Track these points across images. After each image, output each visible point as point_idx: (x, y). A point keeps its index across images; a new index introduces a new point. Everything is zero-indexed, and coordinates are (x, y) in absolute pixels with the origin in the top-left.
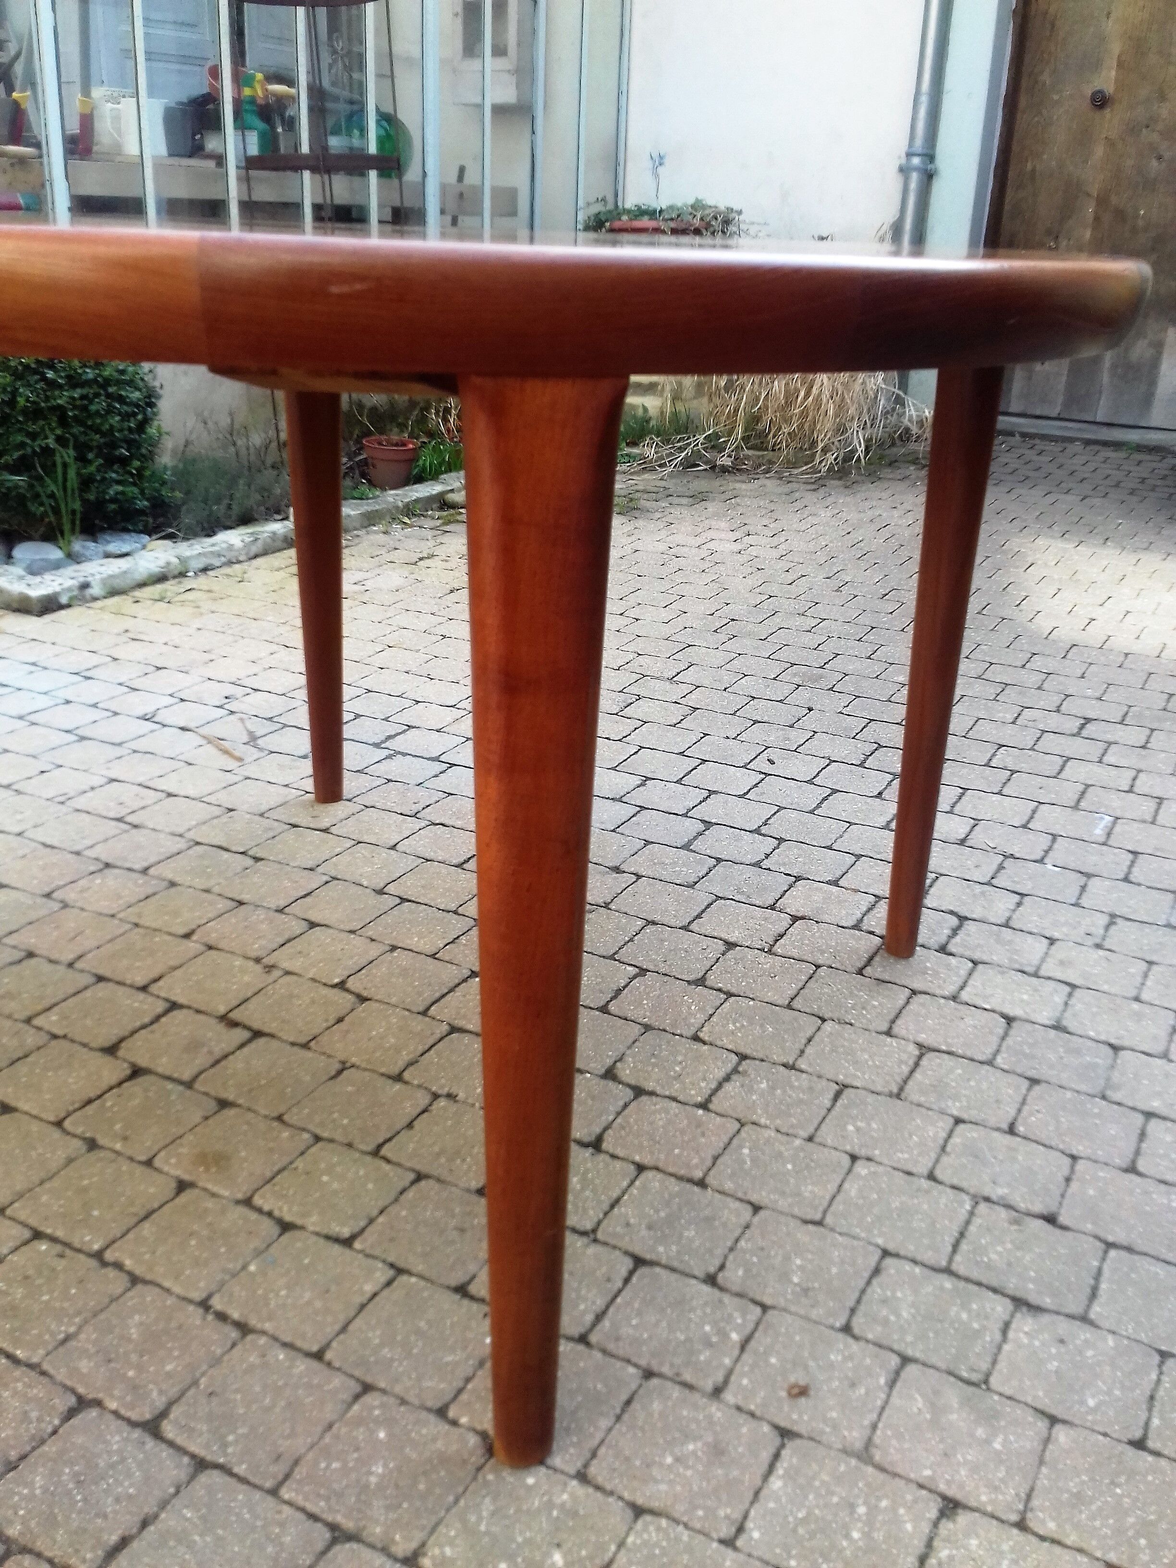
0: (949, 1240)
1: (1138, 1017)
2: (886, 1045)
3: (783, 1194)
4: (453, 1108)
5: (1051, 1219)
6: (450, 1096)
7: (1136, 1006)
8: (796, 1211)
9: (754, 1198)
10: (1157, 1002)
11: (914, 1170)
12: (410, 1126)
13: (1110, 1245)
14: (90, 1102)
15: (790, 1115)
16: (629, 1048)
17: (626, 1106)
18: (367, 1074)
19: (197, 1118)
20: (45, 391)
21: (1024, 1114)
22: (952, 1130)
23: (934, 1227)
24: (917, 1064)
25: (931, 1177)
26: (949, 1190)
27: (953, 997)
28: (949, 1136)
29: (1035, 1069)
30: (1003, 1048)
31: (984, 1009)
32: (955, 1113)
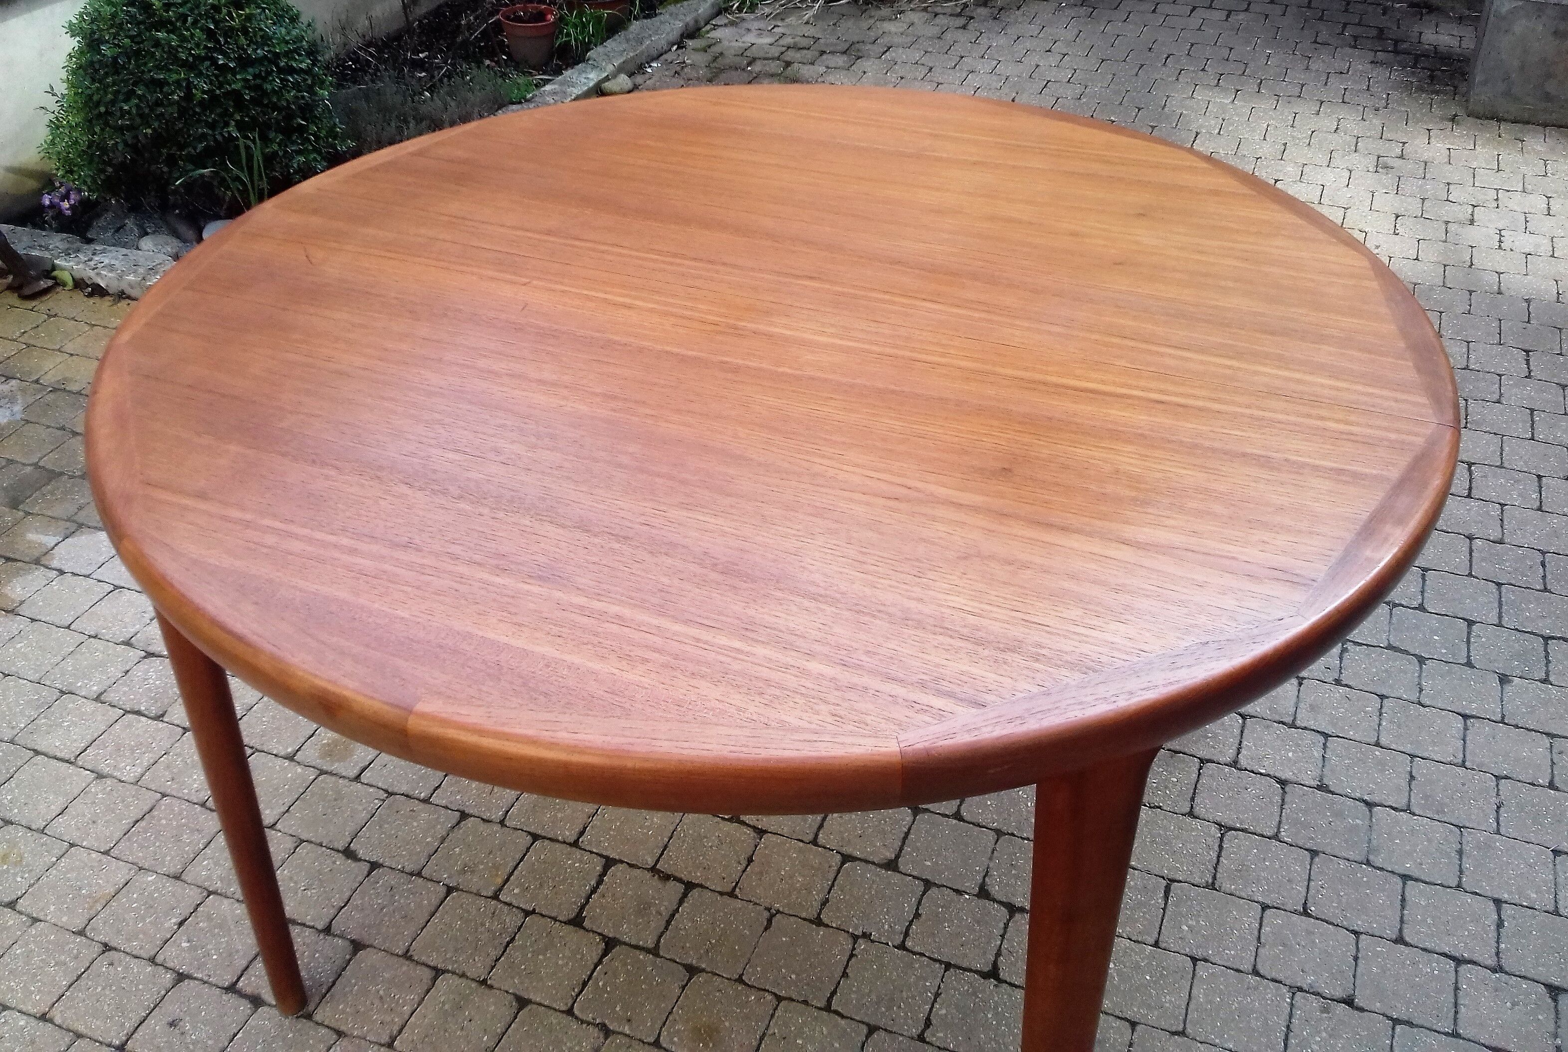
0: (1281, 1036)
1: (1381, 765)
2: (1193, 830)
3: (1149, 1007)
4: (874, 949)
5: (1349, 1002)
6: (866, 936)
7: (1378, 752)
8: (1163, 1024)
9: (1129, 1015)
10: (1393, 746)
11: (1241, 968)
12: (845, 974)
13: (1396, 1022)
14: (585, 984)
15: (1137, 921)
16: (991, 859)
17: (1006, 926)
18: (792, 919)
19: (677, 991)
20: (217, 77)
21: (1312, 892)
22: (1261, 918)
23: (1267, 1024)
24: (1221, 847)
25: (1256, 972)
26: (1271, 984)
27: (1234, 764)
28: (1261, 925)
29: (1312, 839)
30: (1284, 818)
31: (1261, 774)
32: (1260, 899)
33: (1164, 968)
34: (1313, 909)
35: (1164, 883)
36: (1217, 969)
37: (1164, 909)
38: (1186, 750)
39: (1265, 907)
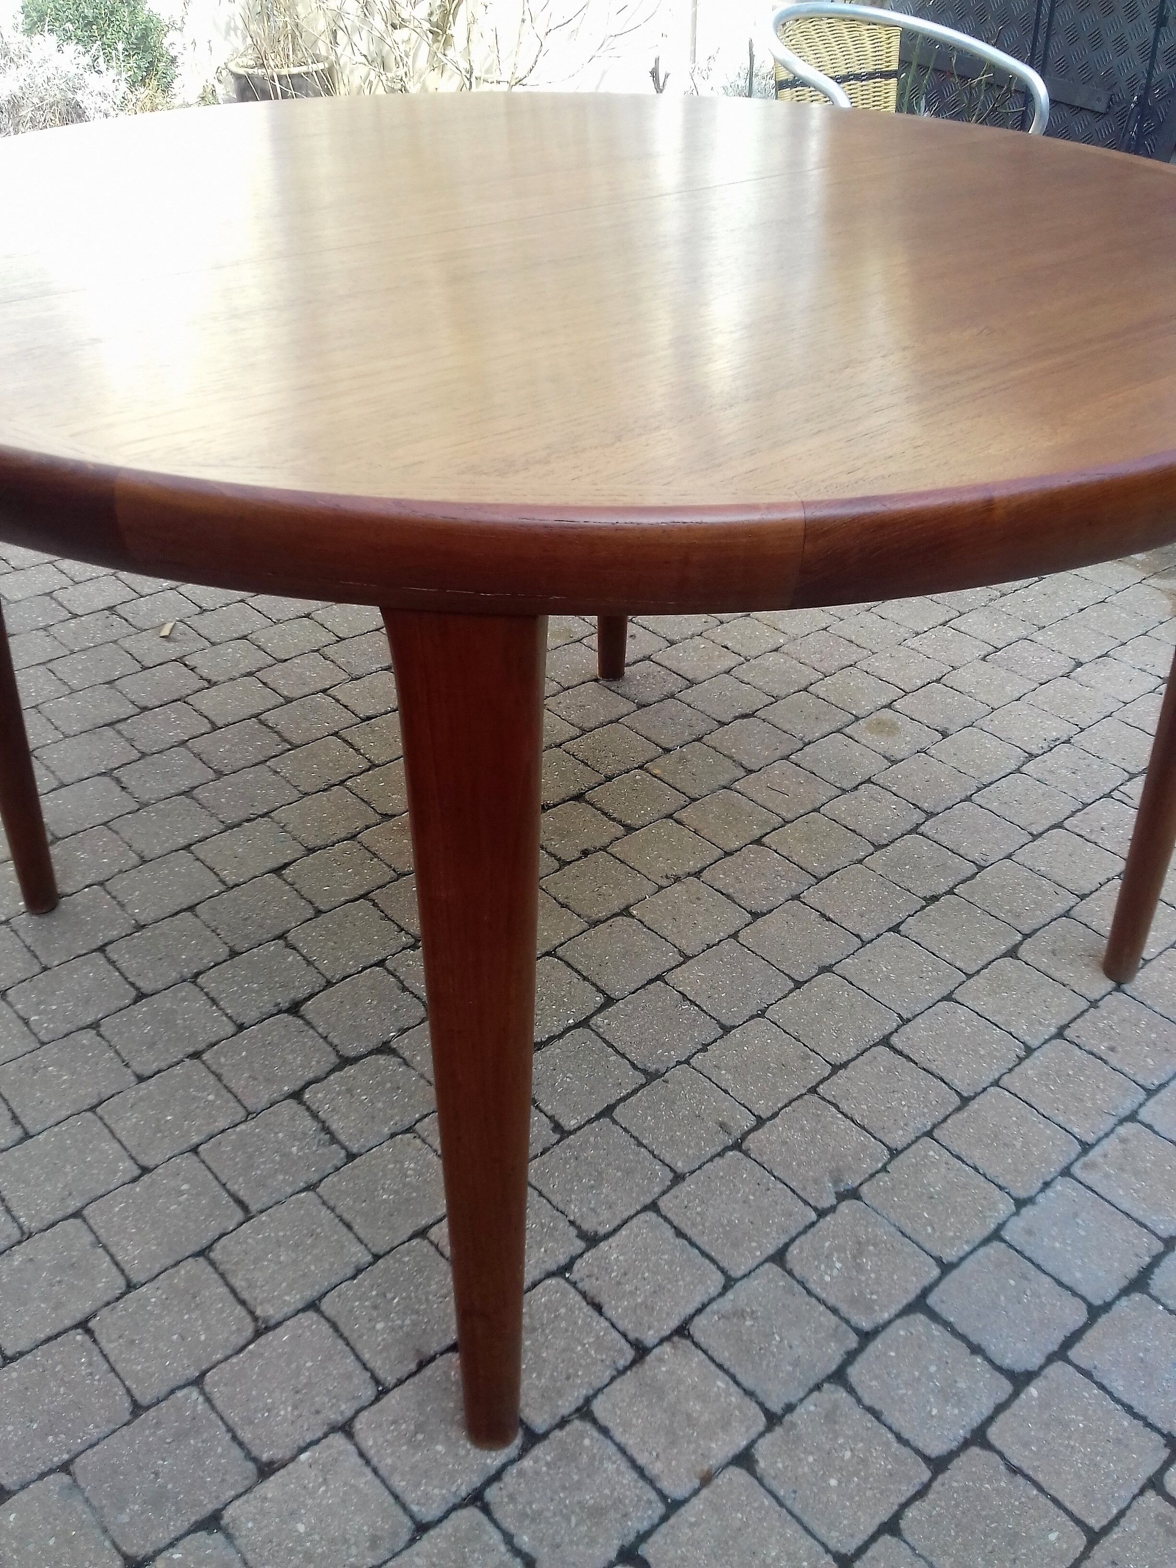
8: (117, 1101)
9: (154, 1082)
11: (94, 1205)
15: (236, 1150)
21: (97, 1358)
22: (122, 1271)
23: (24, 1182)
24: (243, 1303)
25: (77, 1214)
26: (52, 1218)
27: (346, 1428)
28: (117, 1264)
29: (158, 1425)
30: (213, 1416)
31: (303, 1450)
32: (144, 1289)
33: (164, 1137)
34: (79, 1338)
35: (254, 1208)
36: (116, 1181)
37: (224, 1185)
38: (416, 1379)
39: (130, 1287)
